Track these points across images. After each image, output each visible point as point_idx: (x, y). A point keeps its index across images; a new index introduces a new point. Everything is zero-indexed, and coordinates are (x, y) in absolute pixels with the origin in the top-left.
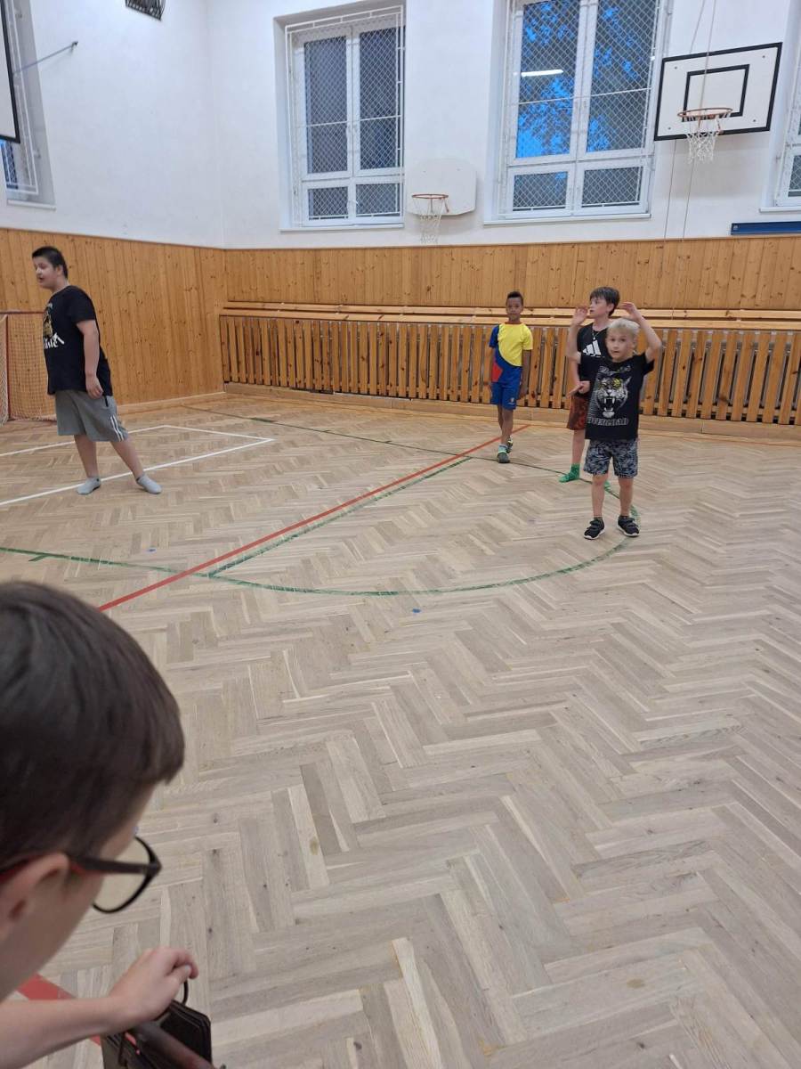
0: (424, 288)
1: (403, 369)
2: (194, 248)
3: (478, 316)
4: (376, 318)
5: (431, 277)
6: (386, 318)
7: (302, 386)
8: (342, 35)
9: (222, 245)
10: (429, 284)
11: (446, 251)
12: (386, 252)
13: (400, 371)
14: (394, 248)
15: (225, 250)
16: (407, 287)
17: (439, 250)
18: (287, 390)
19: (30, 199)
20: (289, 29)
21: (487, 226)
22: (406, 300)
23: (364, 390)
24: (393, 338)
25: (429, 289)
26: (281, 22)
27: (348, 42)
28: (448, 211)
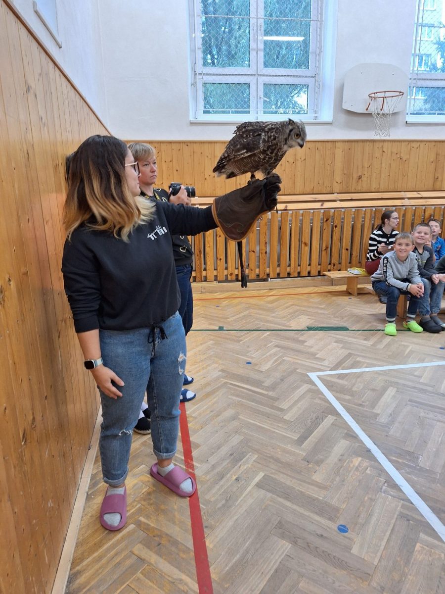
0: (355, 176)
1: (347, 250)
3: (409, 198)
4: (317, 205)
5: (363, 167)
6: (327, 205)
7: (234, 278)
10: (360, 174)
11: (377, 145)
12: (319, 145)
13: (344, 251)
14: (328, 141)
16: (338, 177)
17: (371, 144)
18: (215, 284)
22: (337, 188)
23: (304, 273)
24: (337, 222)
25: (360, 178)
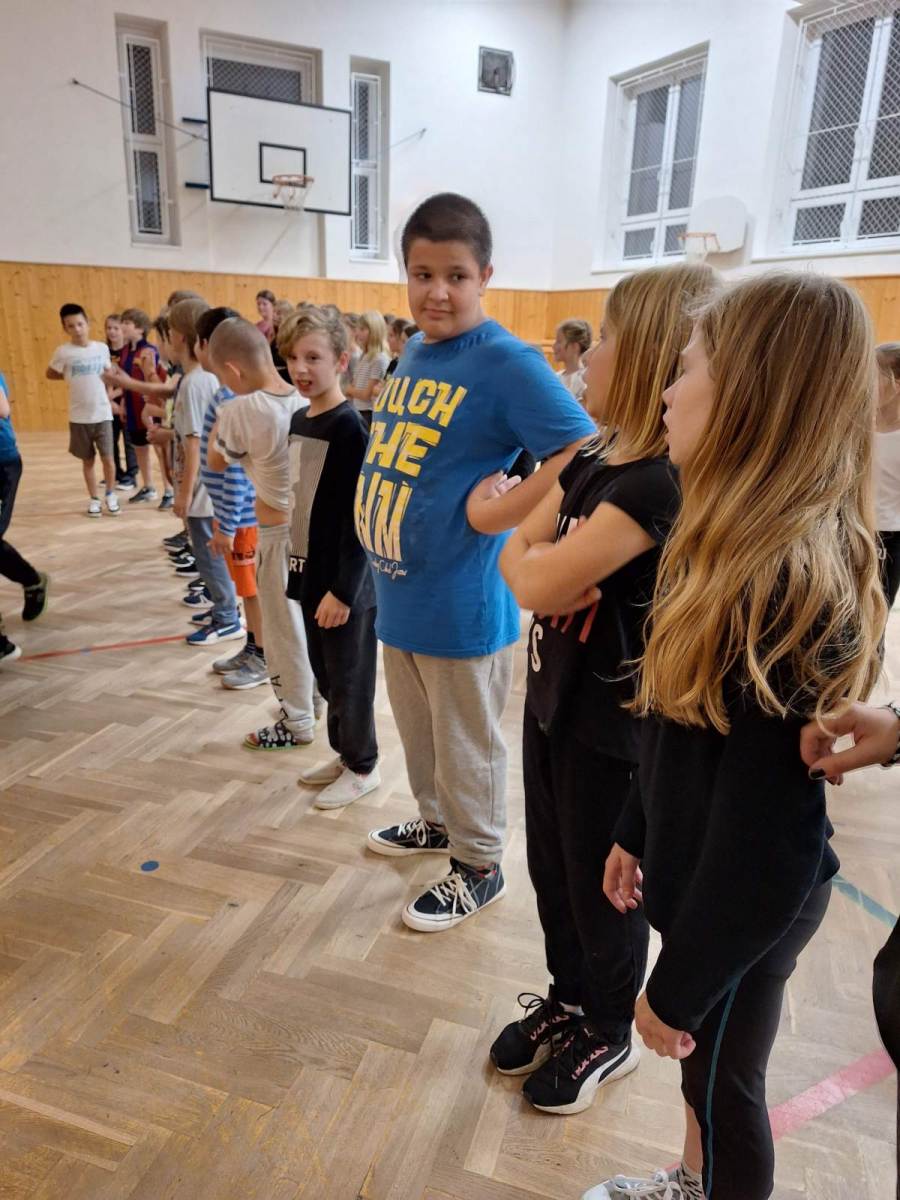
2: (515, 291)
8: (665, 84)
9: (547, 287)
15: (549, 293)
19: (376, 256)
20: (622, 85)
21: (754, 262)
26: (615, 80)
27: (671, 90)
28: (719, 248)
